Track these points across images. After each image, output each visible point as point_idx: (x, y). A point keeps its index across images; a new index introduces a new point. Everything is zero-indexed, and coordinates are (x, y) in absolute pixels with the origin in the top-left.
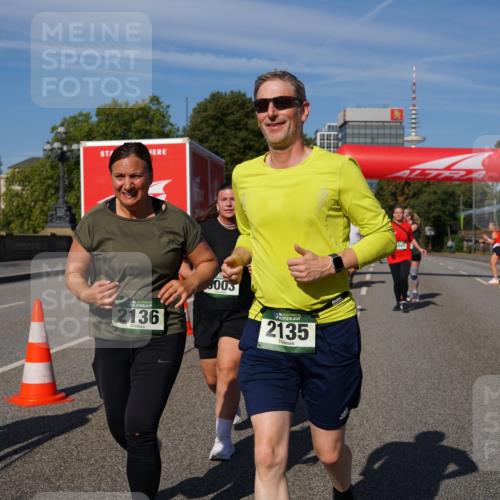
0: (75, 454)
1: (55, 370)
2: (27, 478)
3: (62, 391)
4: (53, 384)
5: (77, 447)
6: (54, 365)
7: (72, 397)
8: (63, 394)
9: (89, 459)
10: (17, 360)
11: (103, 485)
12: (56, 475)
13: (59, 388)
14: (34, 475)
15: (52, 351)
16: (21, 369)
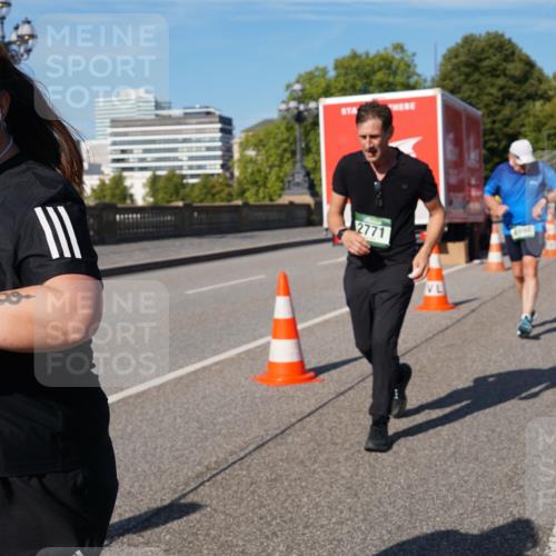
0: (329, 436)
1: (303, 348)
2: (281, 460)
3: (311, 370)
4: (302, 363)
5: (330, 430)
6: (302, 343)
7: (322, 376)
8: (312, 374)
9: (345, 441)
10: (262, 336)
11: (361, 471)
12: (310, 458)
13: (308, 367)
14: (287, 458)
15: (300, 327)
16: (266, 347)
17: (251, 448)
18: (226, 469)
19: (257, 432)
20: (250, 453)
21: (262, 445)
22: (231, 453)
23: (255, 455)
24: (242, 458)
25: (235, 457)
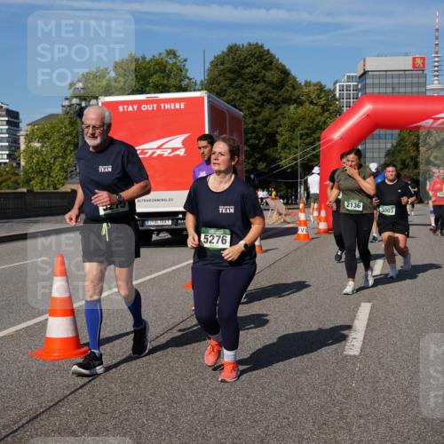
0: (100, 407)
3: (86, 345)
4: (77, 338)
5: (101, 400)
8: (86, 348)
10: (41, 314)
12: (81, 428)
13: (82, 342)
14: (59, 428)
15: (76, 305)
16: (44, 323)
17: (24, 421)
19: (32, 404)
20: (22, 426)
21: (36, 417)
22: (4, 427)
23: (29, 426)
24: (16, 431)
25: (8, 431)
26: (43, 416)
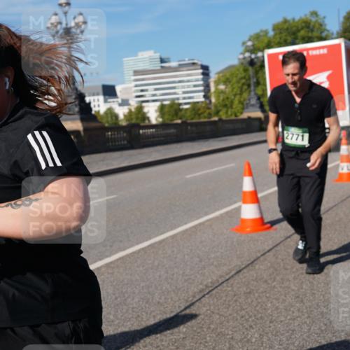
0: (282, 265)
1: (262, 208)
2: (253, 280)
3: (268, 223)
4: (262, 219)
5: (283, 260)
6: (261, 205)
7: (275, 227)
8: (269, 225)
9: (292, 268)
10: (235, 202)
11: (304, 287)
12: (271, 279)
13: (266, 221)
14: (256, 279)
15: (260, 195)
16: (238, 210)
17: (233, 273)
18: (218, 286)
19: (236, 263)
20: (232, 276)
21: (240, 271)
22: (221, 277)
23: (236, 277)
24: (227, 280)
25: (223, 279)
26: (245, 271)
